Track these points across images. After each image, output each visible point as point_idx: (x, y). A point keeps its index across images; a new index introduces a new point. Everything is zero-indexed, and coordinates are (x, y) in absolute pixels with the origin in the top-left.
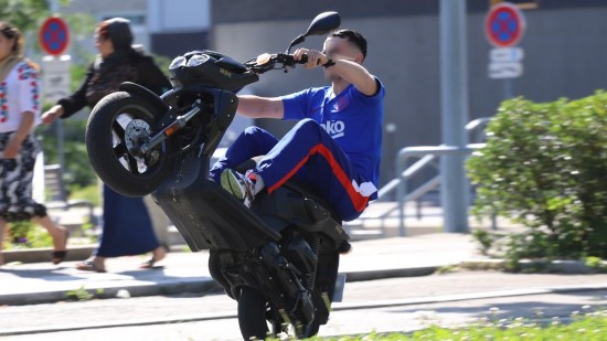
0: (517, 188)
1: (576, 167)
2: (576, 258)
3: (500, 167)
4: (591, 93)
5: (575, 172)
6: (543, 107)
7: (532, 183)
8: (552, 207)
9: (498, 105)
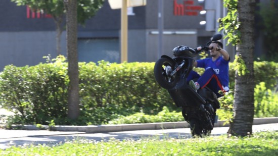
0: (10, 98)
1: (32, 91)
2: (32, 124)
3: (4, 90)
4: (37, 63)
5: (32, 93)
6: (20, 69)
7: (15, 96)
8: (22, 106)
9: (4, 67)
